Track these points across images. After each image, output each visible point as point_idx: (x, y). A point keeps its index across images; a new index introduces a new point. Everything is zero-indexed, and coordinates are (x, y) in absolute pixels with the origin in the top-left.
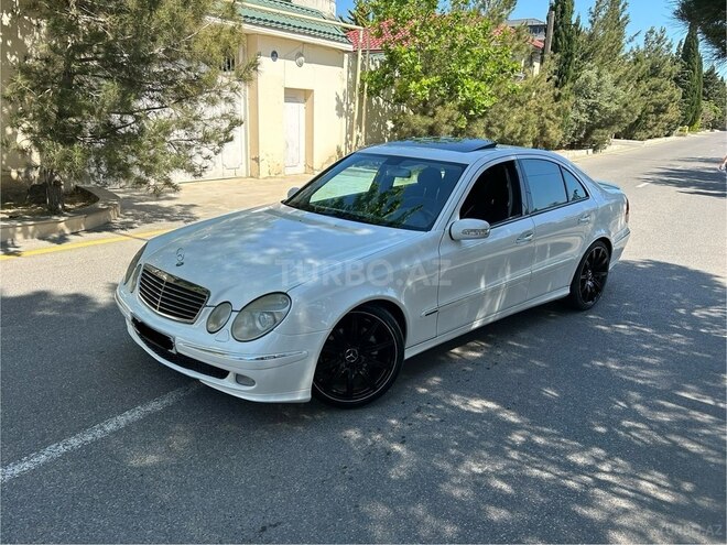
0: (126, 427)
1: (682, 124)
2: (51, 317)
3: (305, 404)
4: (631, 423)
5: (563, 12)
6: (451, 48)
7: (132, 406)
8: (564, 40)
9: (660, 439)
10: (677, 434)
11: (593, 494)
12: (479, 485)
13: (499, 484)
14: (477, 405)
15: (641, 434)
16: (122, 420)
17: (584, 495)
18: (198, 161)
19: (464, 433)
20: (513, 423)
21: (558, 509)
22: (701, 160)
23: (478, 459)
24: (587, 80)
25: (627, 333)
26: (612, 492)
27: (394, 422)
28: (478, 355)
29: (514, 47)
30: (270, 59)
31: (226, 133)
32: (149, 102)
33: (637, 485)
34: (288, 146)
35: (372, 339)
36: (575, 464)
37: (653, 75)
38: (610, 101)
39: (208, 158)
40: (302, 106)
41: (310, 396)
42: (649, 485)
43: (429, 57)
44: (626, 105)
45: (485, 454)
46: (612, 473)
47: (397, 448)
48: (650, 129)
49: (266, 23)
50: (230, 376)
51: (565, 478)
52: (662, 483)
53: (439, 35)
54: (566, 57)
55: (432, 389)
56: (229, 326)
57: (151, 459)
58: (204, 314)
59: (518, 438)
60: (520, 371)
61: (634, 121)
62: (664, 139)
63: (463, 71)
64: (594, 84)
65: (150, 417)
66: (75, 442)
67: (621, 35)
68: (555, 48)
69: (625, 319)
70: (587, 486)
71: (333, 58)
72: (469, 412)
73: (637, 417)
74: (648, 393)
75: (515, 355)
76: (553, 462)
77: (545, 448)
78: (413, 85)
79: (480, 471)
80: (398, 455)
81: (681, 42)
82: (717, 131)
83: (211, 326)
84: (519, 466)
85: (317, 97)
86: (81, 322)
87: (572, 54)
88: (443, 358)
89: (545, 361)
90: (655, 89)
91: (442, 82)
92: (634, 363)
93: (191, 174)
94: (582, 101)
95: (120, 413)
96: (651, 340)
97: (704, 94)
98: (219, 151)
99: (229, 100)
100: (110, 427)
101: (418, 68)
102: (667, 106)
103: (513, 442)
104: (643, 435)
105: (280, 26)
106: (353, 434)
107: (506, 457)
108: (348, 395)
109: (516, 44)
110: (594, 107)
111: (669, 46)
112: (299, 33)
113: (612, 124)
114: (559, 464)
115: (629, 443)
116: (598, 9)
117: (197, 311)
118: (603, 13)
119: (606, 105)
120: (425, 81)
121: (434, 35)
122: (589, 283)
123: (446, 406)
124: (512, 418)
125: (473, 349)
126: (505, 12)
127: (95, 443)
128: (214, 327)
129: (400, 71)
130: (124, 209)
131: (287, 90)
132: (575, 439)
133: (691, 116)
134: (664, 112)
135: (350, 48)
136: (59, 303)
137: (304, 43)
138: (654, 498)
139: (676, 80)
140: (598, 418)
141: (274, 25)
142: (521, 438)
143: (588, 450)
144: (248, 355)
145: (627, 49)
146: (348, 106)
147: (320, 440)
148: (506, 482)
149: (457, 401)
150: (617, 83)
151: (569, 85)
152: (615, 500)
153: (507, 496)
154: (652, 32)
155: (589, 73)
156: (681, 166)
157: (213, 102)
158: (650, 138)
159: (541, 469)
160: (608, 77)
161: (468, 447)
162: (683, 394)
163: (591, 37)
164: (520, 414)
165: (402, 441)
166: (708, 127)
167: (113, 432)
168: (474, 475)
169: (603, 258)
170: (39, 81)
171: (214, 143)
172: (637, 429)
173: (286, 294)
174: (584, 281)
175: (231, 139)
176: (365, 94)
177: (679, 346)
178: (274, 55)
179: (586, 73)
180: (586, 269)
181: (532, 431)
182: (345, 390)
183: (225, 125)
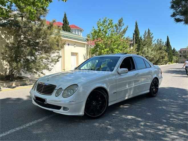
0: (32, 125)
1: (169, 62)
2: (11, 103)
3: (82, 116)
4: (173, 119)
5: (137, 35)
6: (111, 42)
7: (34, 120)
8: (138, 41)
9: (181, 122)
10: (186, 121)
11: (166, 135)
12: (134, 134)
13: (139, 134)
14: (129, 117)
15: (176, 121)
16: (31, 124)
17: (164, 135)
18: (50, 67)
19: (127, 123)
20: (140, 120)
21: (157, 139)
22: (175, 69)
23: (132, 129)
24: (145, 50)
25: (166, 101)
26: (171, 134)
27: (107, 121)
28: (127, 107)
29: (126, 42)
30: (67, 45)
31: (57, 59)
32: (38, 53)
33: (178, 132)
34: (72, 66)
35: (100, 99)
36: (159, 129)
37: (160, 50)
38: (151, 55)
39: (53, 66)
40: (75, 57)
41: (84, 114)
42: (182, 132)
43: (106, 44)
44: (155, 56)
45: (134, 127)
46: (170, 130)
47: (109, 127)
48: (161, 62)
49: (66, 37)
50: (62, 108)
51: (157, 132)
52: (185, 132)
53: (108, 39)
54: (139, 45)
55: (117, 114)
56: (61, 94)
57: (40, 132)
58: (55, 92)
59: (142, 124)
60: (140, 110)
61: (157, 60)
62: (165, 65)
63: (114, 47)
64: (146, 51)
65: (39, 123)
66: (18, 129)
67: (151, 40)
68: (136, 43)
69: (165, 98)
70: (164, 133)
71: (83, 45)
72: (128, 119)
73: (174, 118)
74: (175, 113)
75: (137, 107)
76: (153, 128)
77: (150, 125)
78: (103, 51)
79: (133, 131)
80: (109, 129)
81: (166, 42)
82: (177, 63)
83: (56, 95)
84: (144, 129)
85: (79, 54)
86: (19, 103)
87: (140, 44)
88: (118, 108)
89: (146, 107)
90: (161, 53)
91: (110, 50)
92: (170, 107)
93: (48, 70)
94: (144, 55)
95: (30, 122)
96: (173, 102)
97: (173, 54)
98: (55, 64)
99: (58, 52)
100: (28, 125)
101: (104, 47)
102: (165, 57)
103: (141, 124)
104: (177, 122)
105: (70, 38)
106: (97, 124)
107: (140, 128)
108: (94, 115)
109: (127, 41)
110: (147, 56)
111: (163, 43)
112: (74, 39)
113: (152, 61)
114: (155, 129)
115: (173, 123)
116: (145, 34)
117: (53, 91)
118: (147, 35)
119: (150, 56)
120: (105, 50)
121: (107, 39)
122: (154, 90)
123: (121, 117)
124: (140, 119)
125: (126, 106)
126: (123, 34)
127: (24, 129)
128: (57, 95)
129: (99, 48)
130: (30, 81)
131: (72, 53)
132: (158, 123)
133: (171, 59)
134: (164, 58)
135: (87, 43)
136: (13, 100)
137: (76, 42)
138: (184, 135)
139: (166, 51)
140: (163, 119)
141: (68, 37)
142: (143, 124)
143: (162, 125)
144: (66, 101)
145: (153, 43)
146: (87, 57)
147: (87, 126)
148: (141, 133)
149: (124, 116)
150: (152, 51)
151: (140, 51)
152: (173, 136)
153: (142, 136)
154: (158, 40)
155: (145, 49)
156: (171, 70)
157: (54, 53)
158: (161, 65)
159: (150, 130)
160: (150, 50)
161: (129, 126)
162: (185, 113)
163: (144, 41)
164: (142, 119)
165: (110, 126)
166: (175, 62)
167: (28, 126)
168: (132, 132)
169: (157, 83)
170: (11, 49)
171: (54, 63)
172: (174, 120)
173: (77, 84)
174: (153, 89)
175: (59, 61)
176: (91, 54)
177: (181, 103)
178: (68, 44)
179: (144, 49)
180: (153, 86)
181: (146, 122)
182: (93, 114)
183: (57, 58)
